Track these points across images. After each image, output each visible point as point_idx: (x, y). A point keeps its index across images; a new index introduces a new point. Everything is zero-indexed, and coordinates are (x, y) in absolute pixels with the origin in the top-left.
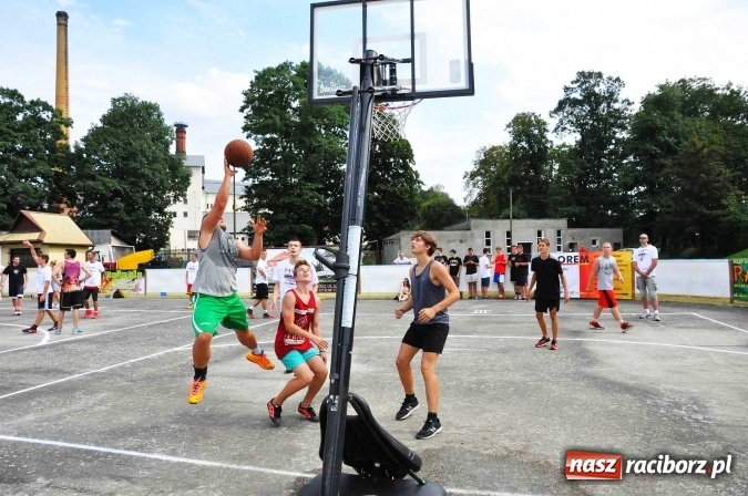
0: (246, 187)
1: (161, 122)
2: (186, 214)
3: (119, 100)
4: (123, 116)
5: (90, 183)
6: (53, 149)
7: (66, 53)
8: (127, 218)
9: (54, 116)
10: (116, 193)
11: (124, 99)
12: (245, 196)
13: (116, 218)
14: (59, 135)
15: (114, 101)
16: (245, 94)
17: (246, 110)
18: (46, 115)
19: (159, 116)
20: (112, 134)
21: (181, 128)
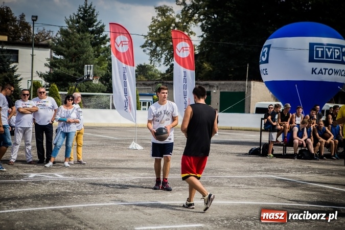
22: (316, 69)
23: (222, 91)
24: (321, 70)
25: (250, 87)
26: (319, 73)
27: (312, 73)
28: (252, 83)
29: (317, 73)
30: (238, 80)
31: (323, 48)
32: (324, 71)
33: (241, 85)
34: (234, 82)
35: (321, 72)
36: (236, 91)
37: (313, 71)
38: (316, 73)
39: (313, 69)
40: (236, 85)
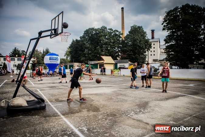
0: (166, 46)
1: (143, 30)
2: (154, 55)
3: (132, 27)
4: (133, 31)
5: (125, 48)
6: (119, 41)
7: (123, 17)
8: (134, 57)
9: (119, 33)
10: (131, 50)
11: (134, 26)
12: (165, 49)
13: (131, 57)
14: (120, 37)
15: (131, 27)
16: (163, 19)
17: (164, 24)
18: (117, 33)
19: (142, 29)
20: (130, 36)
21: (153, 31)
23: (69, 65)
27: (50, 62)
28: (75, 63)
31: (52, 58)
33: (72, 63)
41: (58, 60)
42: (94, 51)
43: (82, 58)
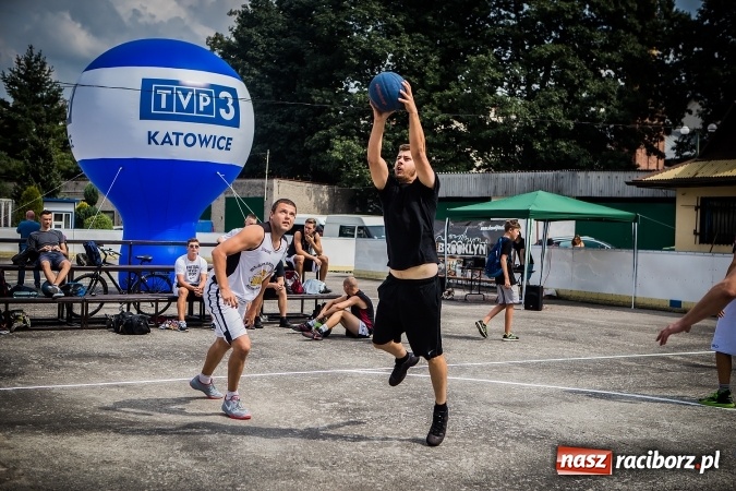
22: (156, 133)
23: (228, 195)
24: (167, 135)
25: (271, 189)
26: (164, 142)
27: (149, 143)
28: (275, 182)
29: (160, 142)
30: (254, 177)
31: (172, 89)
32: (173, 138)
33: (258, 185)
34: (248, 181)
35: (167, 140)
36: (250, 196)
37: (151, 138)
38: (157, 143)
39: (149, 133)
40: (250, 186)
41: (235, 123)
42: (435, 88)
43: (338, 144)
